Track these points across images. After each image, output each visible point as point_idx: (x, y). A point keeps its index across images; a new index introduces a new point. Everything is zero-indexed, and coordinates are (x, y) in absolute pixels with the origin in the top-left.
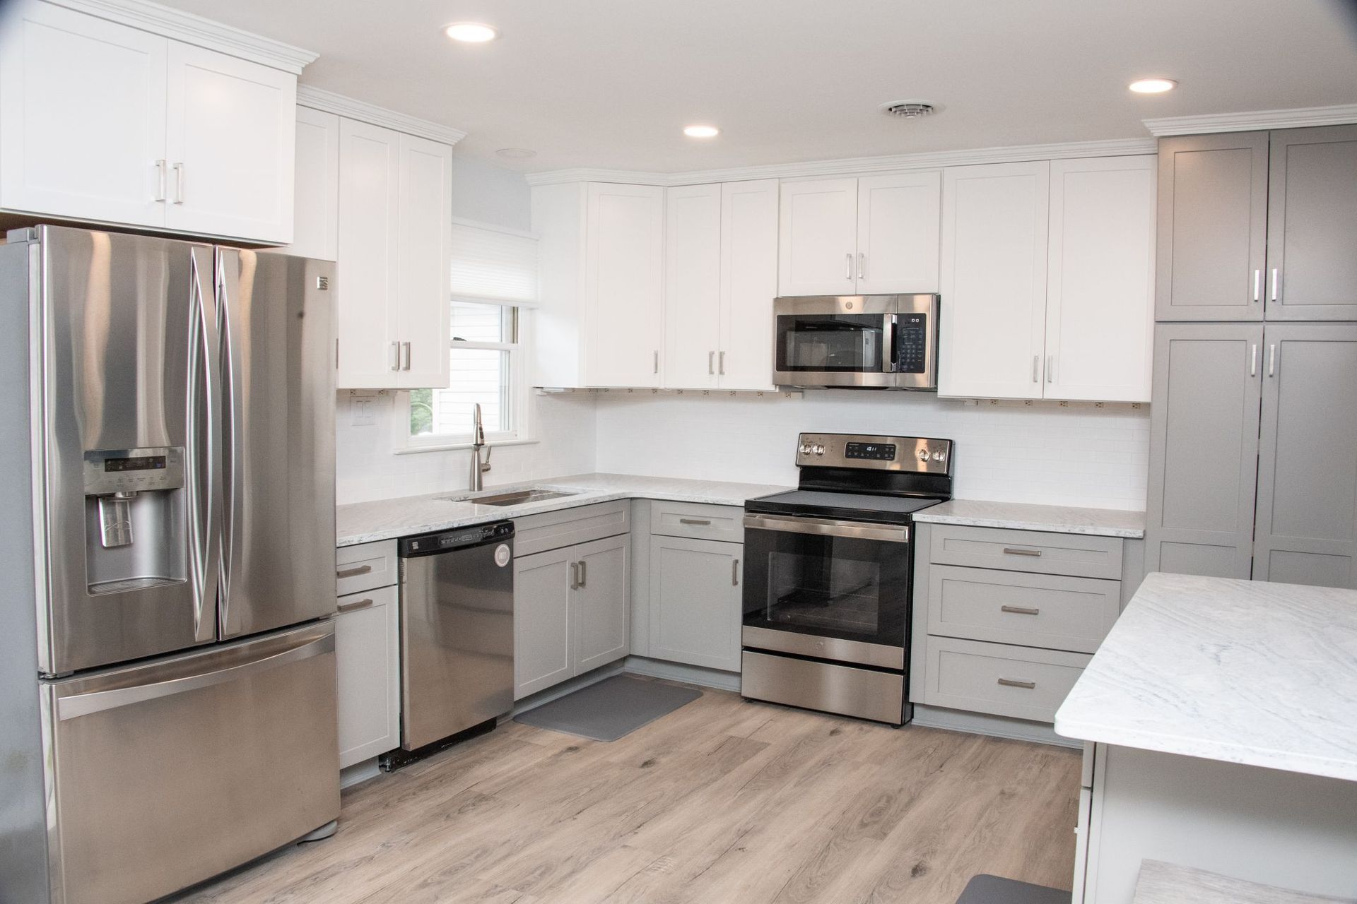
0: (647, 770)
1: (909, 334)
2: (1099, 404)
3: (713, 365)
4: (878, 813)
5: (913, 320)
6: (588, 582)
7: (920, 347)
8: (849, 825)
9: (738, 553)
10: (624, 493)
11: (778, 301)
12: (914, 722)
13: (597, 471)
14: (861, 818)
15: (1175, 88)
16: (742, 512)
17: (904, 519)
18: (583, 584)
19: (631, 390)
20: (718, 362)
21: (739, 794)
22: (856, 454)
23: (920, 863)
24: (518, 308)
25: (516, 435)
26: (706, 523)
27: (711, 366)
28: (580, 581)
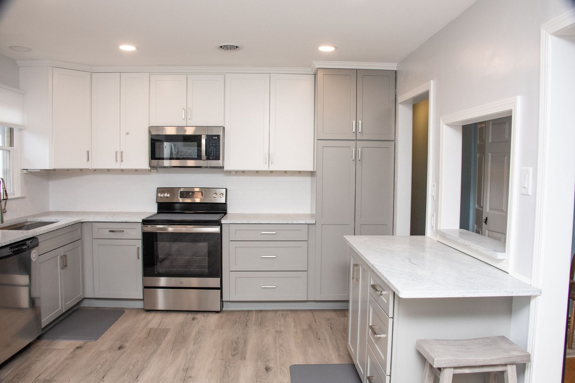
0: (122, 351)
1: (213, 143)
2: (286, 172)
3: (118, 158)
4: (236, 349)
5: (214, 138)
6: (68, 265)
7: (217, 149)
8: (228, 357)
9: (139, 244)
10: (79, 220)
11: (150, 128)
12: (224, 309)
13: (50, 210)
14: (230, 353)
15: (335, 50)
16: (140, 225)
17: (218, 223)
18: (66, 266)
19: (68, 170)
20: (120, 156)
21: (172, 353)
22: (185, 196)
23: (266, 366)
24: (13, 128)
25: (14, 194)
26: (123, 231)
27: (116, 158)
28: (65, 265)
